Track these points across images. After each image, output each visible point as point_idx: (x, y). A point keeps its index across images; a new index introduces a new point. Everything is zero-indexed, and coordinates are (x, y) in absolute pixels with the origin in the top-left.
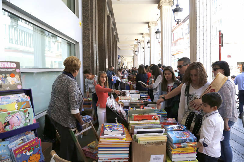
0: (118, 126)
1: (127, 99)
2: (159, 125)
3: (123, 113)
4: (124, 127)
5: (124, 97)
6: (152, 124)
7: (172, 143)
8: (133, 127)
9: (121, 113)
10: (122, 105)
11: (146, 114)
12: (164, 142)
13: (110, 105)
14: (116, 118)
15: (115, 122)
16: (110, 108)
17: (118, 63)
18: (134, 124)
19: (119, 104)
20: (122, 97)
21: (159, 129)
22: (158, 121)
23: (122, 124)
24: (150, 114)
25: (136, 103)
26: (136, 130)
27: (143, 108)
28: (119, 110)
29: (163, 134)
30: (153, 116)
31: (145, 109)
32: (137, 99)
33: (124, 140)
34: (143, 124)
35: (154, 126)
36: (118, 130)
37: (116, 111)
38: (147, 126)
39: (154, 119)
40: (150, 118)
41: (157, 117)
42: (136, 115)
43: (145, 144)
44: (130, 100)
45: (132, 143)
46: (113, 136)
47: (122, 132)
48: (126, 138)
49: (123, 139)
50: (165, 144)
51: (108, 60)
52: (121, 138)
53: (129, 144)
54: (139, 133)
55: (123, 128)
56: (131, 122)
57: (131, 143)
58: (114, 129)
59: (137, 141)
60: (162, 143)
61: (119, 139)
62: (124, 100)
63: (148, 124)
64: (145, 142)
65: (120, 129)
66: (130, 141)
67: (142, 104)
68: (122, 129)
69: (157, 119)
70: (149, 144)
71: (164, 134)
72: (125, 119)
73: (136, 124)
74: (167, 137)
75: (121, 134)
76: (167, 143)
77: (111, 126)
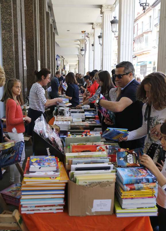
0: (50, 159)
1: (66, 121)
2: (106, 158)
3: (57, 141)
4: (59, 160)
5: (62, 117)
6: (97, 157)
7: (122, 183)
8: (70, 162)
9: (54, 141)
10: (57, 130)
11: (89, 144)
12: (112, 183)
13: (39, 131)
14: (48, 149)
15: (47, 155)
16: (39, 134)
17: (56, 67)
18: (71, 157)
19: (53, 129)
20: (60, 117)
21: (106, 165)
22: (105, 153)
23: (55, 157)
24: (94, 143)
25: (79, 126)
26: (73, 166)
27: (86, 135)
28: (52, 138)
29: (110, 171)
30: (98, 146)
31: (88, 136)
32: (81, 120)
33: (58, 180)
34: (85, 157)
35: (99, 160)
36: (50, 166)
37: (48, 139)
38: (90, 160)
39: (99, 150)
40: (94, 149)
41: (104, 147)
42: (76, 144)
43: (86, 185)
44: (69, 122)
45: (69, 184)
46: (43, 174)
47: (55, 169)
48: (61, 176)
49: (56, 178)
50: (113, 185)
51: (41, 62)
52: (53, 178)
53: (64, 185)
54: (78, 169)
55: (57, 162)
56: (68, 155)
57: (67, 184)
58: (43, 165)
59: (75, 181)
60: (108, 183)
61: (50, 178)
62: (62, 122)
63: (91, 157)
64: (86, 183)
65: (53, 164)
66: (66, 181)
67: (86, 128)
68: (54, 163)
69: (104, 150)
70: (92, 185)
71: (112, 172)
72: (60, 151)
73: (75, 157)
74: (116, 175)
75: (54, 171)
76: (116, 184)
77: (40, 160)
